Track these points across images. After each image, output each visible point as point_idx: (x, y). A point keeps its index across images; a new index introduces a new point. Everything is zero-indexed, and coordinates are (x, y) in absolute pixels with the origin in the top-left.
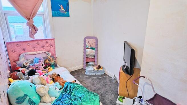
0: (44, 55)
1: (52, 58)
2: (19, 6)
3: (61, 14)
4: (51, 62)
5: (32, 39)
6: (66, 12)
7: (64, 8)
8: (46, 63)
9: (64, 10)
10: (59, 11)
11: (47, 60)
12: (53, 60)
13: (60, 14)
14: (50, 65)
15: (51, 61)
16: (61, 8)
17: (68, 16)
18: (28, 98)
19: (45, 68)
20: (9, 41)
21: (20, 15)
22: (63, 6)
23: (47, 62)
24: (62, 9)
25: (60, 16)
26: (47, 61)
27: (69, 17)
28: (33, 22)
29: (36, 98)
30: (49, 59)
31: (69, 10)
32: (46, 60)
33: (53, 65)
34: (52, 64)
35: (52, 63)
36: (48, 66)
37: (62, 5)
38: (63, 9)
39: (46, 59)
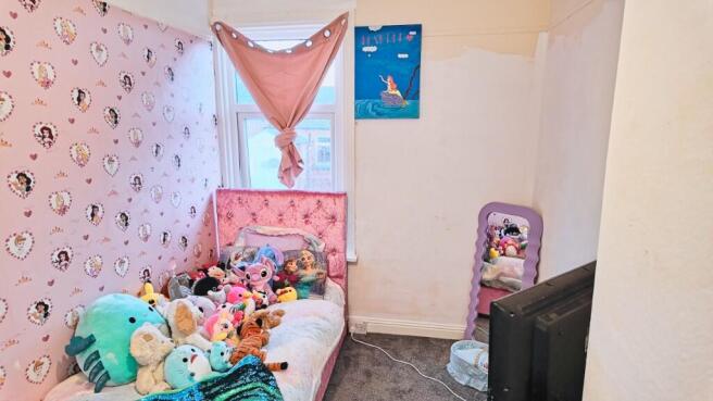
0: (295, 245)
1: (313, 260)
2: (263, 92)
3: (387, 111)
4: (302, 272)
5: (283, 188)
6: (407, 103)
7: (398, 88)
8: (286, 272)
9: (398, 93)
10: (380, 98)
11: (294, 263)
12: (314, 266)
13: (380, 110)
14: (296, 282)
15: (305, 268)
16: (389, 87)
17: (414, 114)
18: (93, 349)
19: (275, 286)
20: (240, 187)
21: (262, 115)
22: (395, 82)
23: (292, 270)
24: (392, 90)
25: (380, 115)
26: (293, 267)
27: (418, 117)
28: (293, 135)
29: (116, 361)
30: (303, 259)
31: (418, 92)
32: (291, 261)
33: (308, 284)
34: (304, 279)
35: (306, 275)
36: (286, 282)
37: (391, 75)
38: (393, 92)
39: (291, 255)
